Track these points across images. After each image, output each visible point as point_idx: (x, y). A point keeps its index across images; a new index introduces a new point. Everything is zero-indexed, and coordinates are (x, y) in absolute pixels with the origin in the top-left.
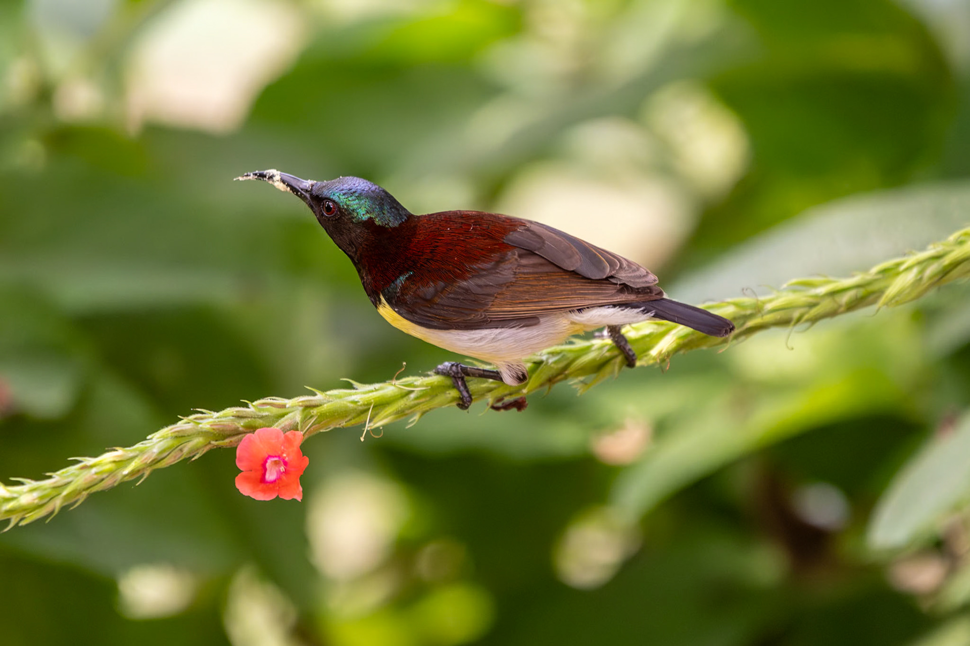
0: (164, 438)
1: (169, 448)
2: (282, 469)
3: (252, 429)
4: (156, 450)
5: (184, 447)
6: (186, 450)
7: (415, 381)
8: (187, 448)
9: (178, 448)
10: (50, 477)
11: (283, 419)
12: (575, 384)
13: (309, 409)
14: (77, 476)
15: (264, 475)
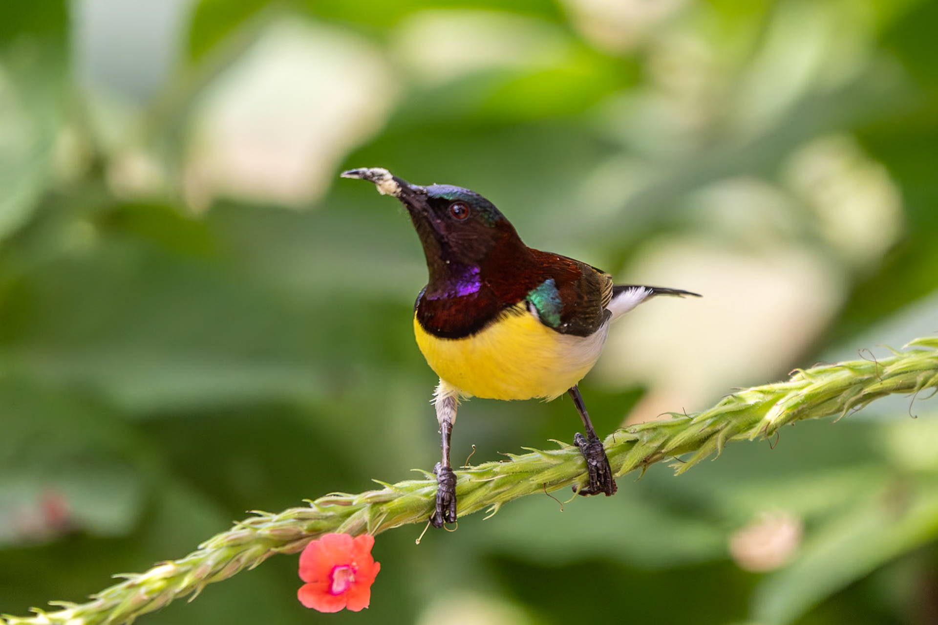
0: (218, 548)
1: (224, 559)
2: (352, 578)
3: (316, 533)
4: (210, 562)
5: (242, 556)
6: (244, 560)
7: (494, 467)
8: (245, 557)
9: (236, 558)
10: (94, 600)
11: (350, 519)
12: (671, 462)
13: (377, 506)
14: (124, 597)
15: (330, 586)
